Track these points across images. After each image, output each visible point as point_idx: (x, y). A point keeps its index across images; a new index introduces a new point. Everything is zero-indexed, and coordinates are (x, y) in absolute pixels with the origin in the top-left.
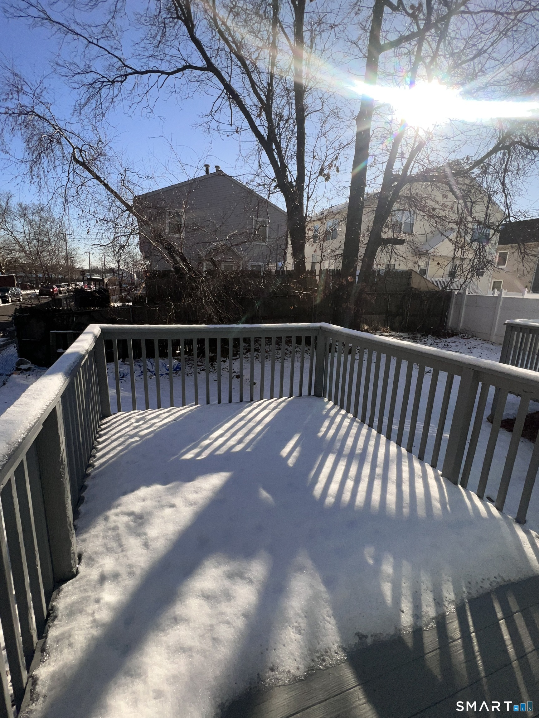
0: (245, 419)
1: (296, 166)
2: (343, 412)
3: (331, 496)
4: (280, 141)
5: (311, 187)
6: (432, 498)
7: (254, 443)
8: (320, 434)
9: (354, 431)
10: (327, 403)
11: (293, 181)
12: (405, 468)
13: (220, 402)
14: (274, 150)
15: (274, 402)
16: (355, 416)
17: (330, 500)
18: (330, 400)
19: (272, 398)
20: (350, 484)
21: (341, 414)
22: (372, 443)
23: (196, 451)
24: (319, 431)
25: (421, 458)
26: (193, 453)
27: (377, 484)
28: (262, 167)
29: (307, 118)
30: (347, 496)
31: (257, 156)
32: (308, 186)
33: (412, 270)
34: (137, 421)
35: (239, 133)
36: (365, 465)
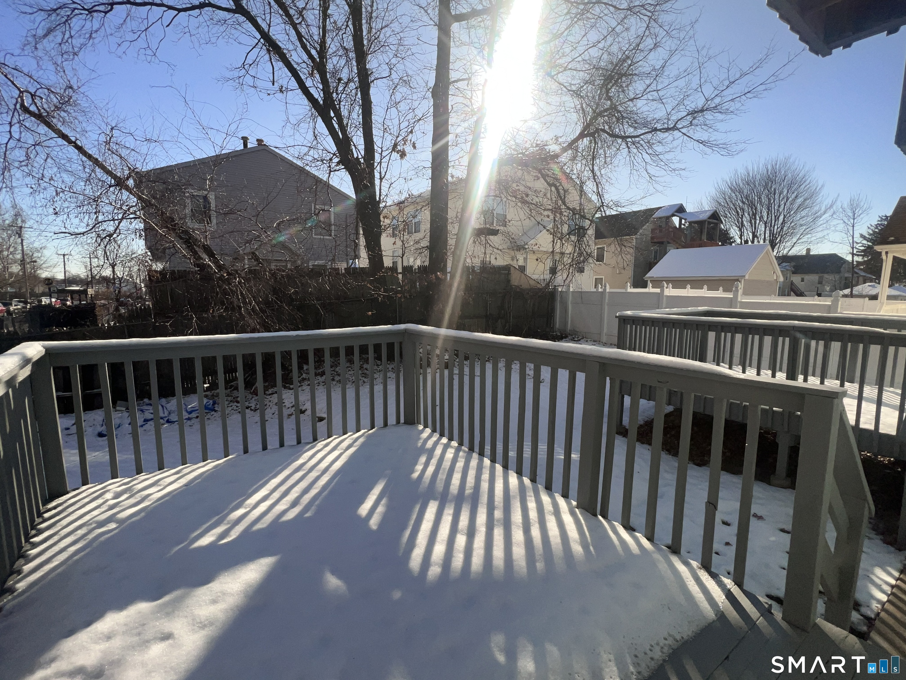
0: (304, 468)
1: (362, 139)
2: (444, 440)
3: (436, 564)
4: (340, 107)
5: (384, 165)
6: (571, 541)
7: (317, 503)
8: (415, 475)
9: (460, 464)
10: (422, 431)
11: (360, 157)
12: (532, 505)
13: (265, 448)
14: (332, 118)
15: (349, 438)
16: (461, 444)
17: (435, 571)
18: (426, 426)
19: (345, 433)
20: (461, 540)
21: (441, 444)
22: (486, 476)
23: (219, 530)
24: (413, 471)
25: (548, 488)
26: (213, 535)
27: (498, 534)
28: (318, 138)
29: (372, 85)
30: (458, 560)
31: (311, 124)
32: (380, 163)
33: (510, 265)
34: (117, 495)
35: (285, 93)
36: (479, 509)
